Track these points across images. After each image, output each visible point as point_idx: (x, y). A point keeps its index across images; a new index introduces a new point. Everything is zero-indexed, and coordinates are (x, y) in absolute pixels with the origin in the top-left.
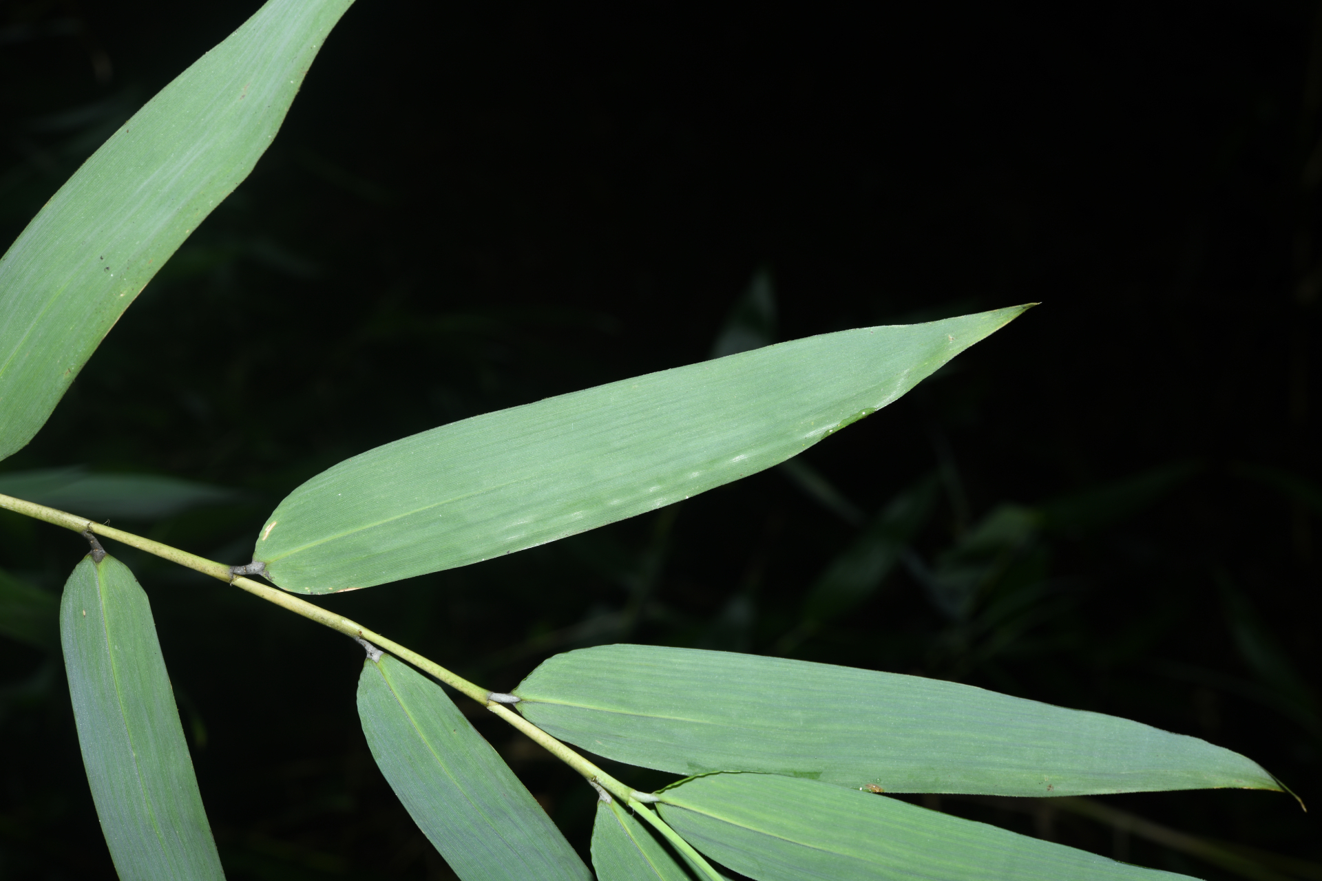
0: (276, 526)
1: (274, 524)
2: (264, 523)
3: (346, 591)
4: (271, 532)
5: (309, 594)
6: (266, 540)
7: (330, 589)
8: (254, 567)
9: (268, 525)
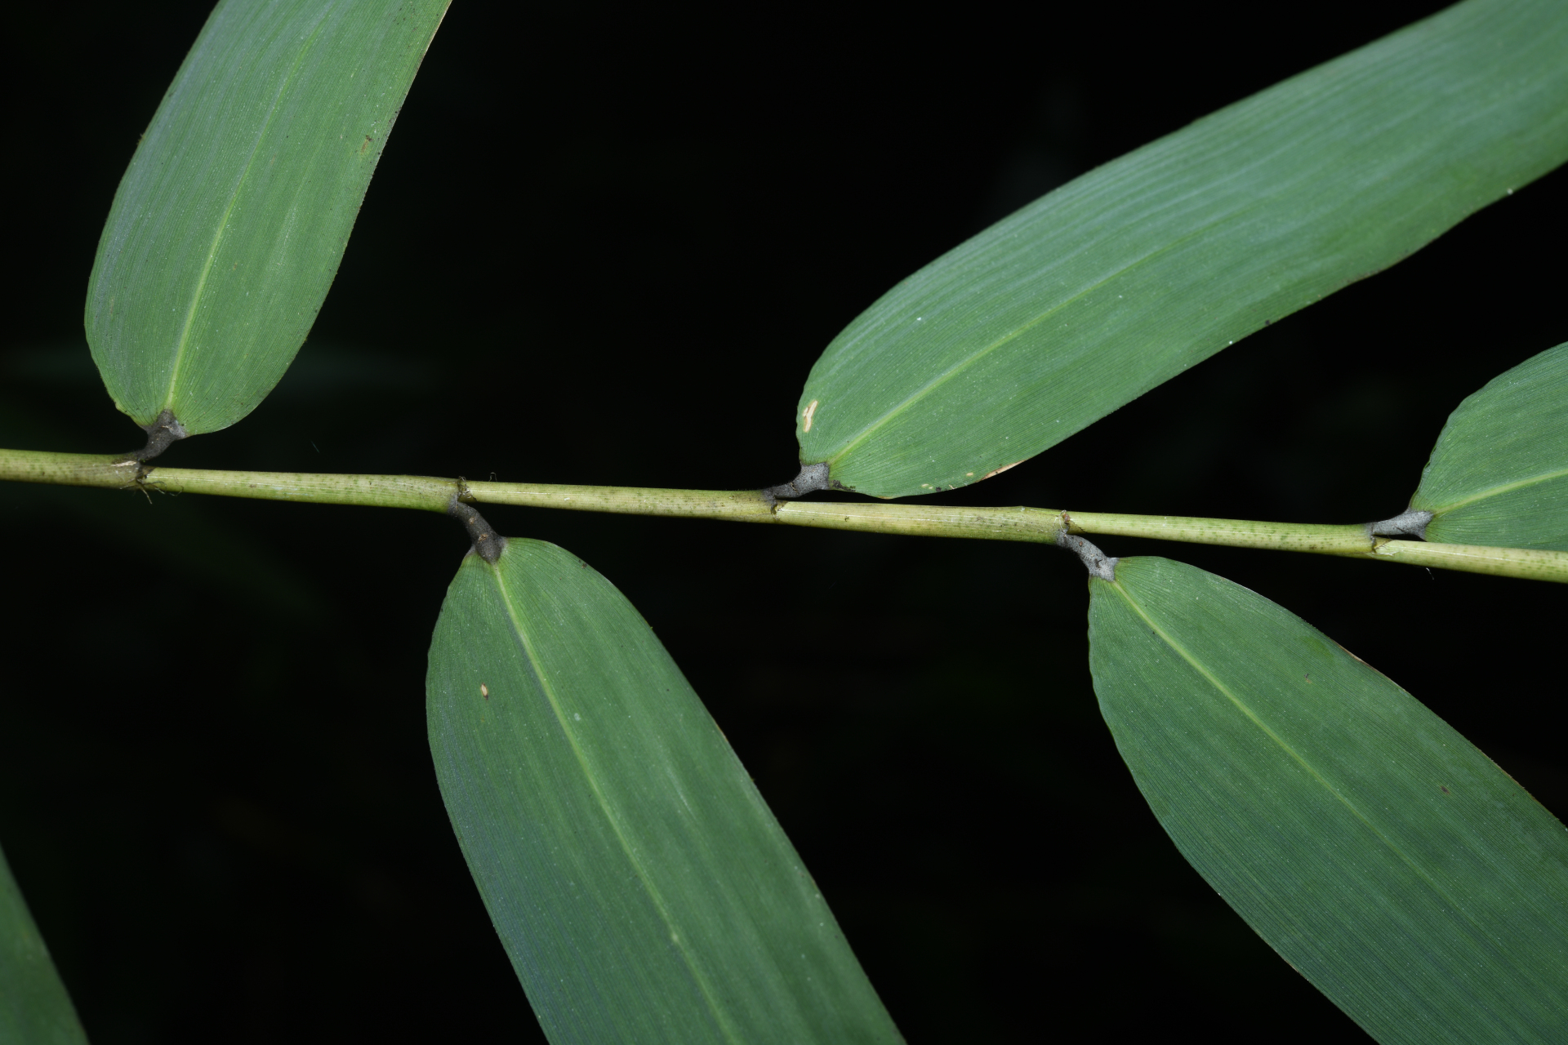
0: (818, 407)
1: (814, 404)
2: (796, 403)
3: (999, 472)
4: (814, 417)
5: (934, 491)
6: (813, 429)
7: (970, 474)
8: (810, 477)
9: (803, 408)
